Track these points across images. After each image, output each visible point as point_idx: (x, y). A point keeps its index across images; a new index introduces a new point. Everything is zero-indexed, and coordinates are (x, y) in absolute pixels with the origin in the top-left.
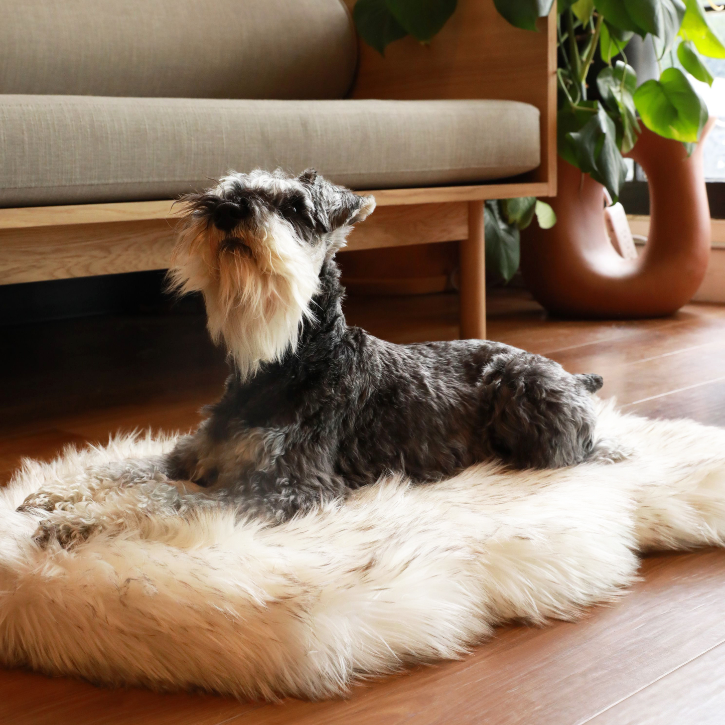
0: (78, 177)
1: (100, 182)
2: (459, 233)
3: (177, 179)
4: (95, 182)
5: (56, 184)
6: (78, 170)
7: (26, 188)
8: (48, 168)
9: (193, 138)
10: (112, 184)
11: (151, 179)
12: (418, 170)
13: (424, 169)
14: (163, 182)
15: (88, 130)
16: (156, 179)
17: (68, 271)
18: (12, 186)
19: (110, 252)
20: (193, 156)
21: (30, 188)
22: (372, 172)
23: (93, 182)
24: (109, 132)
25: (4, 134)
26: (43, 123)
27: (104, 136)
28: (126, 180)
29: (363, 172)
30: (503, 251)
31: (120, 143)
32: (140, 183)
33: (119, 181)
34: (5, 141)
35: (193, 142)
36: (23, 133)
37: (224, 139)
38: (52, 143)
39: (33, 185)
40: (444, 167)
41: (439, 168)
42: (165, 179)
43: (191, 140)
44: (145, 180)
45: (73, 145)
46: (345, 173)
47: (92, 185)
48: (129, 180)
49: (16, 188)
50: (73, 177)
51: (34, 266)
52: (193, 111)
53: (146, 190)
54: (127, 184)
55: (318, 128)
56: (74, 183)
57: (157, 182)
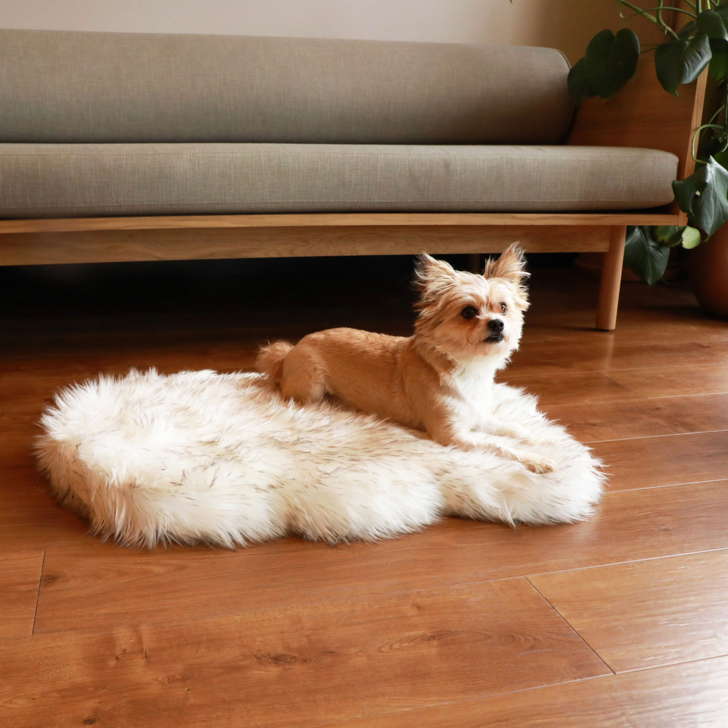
2: (601, 247)
3: (341, 201)
5: (252, 202)
6: (267, 193)
8: (247, 192)
9: (353, 174)
10: (293, 202)
13: (554, 200)
15: (276, 169)
17: (278, 253)
19: (308, 243)
20: (353, 186)
21: (235, 203)
22: (505, 200)
23: (278, 201)
24: (290, 170)
25: (218, 171)
26: (245, 164)
27: (287, 172)
29: (496, 200)
30: (649, 262)
31: (298, 177)
32: (313, 202)
36: (231, 171)
37: (378, 175)
38: (250, 176)
39: (237, 202)
40: (574, 198)
44: (316, 200)
45: (264, 178)
47: (277, 203)
48: (305, 200)
52: (357, 156)
53: (318, 206)
54: (303, 202)
55: (459, 169)
56: (264, 201)
57: (326, 202)
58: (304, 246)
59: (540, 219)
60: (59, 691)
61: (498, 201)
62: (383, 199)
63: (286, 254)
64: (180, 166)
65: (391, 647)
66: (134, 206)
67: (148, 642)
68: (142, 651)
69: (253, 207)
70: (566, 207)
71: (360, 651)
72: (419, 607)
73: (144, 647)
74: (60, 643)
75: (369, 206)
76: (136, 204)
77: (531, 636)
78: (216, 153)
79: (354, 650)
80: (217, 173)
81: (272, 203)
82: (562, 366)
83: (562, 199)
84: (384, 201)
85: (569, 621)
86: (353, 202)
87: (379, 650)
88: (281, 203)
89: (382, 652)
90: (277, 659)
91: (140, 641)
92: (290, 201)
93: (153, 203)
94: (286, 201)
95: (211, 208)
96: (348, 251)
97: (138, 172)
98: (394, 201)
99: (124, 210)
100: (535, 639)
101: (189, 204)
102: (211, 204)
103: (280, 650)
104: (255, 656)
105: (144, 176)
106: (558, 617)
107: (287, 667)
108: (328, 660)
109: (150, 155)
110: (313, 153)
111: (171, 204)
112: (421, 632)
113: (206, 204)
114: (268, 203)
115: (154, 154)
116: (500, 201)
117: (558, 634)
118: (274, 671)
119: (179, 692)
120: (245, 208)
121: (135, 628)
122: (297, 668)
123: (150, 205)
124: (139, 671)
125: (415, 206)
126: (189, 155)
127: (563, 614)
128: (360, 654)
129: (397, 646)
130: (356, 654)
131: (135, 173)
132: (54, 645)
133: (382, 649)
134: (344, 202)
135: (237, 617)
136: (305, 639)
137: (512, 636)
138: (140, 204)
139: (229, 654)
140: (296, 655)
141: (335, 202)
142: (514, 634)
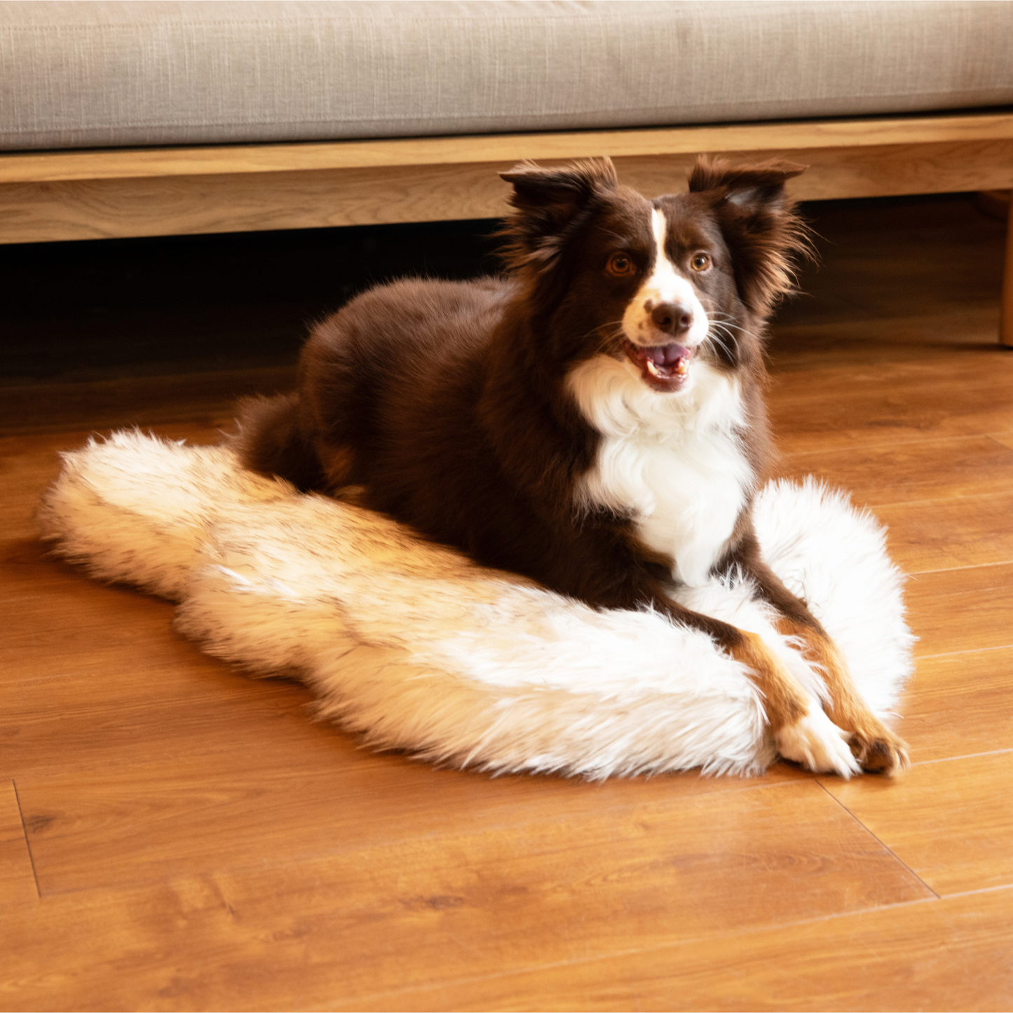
0: (329, 111)
1: (359, 119)
3: (474, 114)
4: (355, 118)
5: (298, 120)
6: (328, 103)
7: (258, 124)
8: (287, 101)
9: (497, 62)
10: (379, 121)
11: (434, 115)
12: (888, 93)
13: (901, 93)
14: (454, 118)
15: (344, 53)
16: (442, 115)
17: (348, 216)
18: (241, 122)
19: (407, 194)
20: (497, 85)
21: (265, 124)
22: (801, 97)
23: (350, 118)
24: (373, 56)
25: (229, 59)
26: (282, 44)
27: (366, 60)
28: (397, 116)
29: (784, 97)
31: (389, 70)
32: (419, 120)
33: (387, 117)
34: (229, 67)
35: (497, 67)
36: (254, 58)
37: (547, 62)
38: (292, 69)
39: (268, 120)
40: (941, 90)
41: (931, 91)
42: (456, 115)
43: (495, 64)
44: (426, 116)
45: (321, 72)
46: (751, 100)
47: (349, 121)
49: (244, 124)
50: (322, 112)
51: (302, 209)
52: (504, 23)
53: (431, 127)
54: (400, 120)
55: (706, 40)
56: (323, 118)
57: (444, 119)
58: (400, 201)
59: (871, 132)
60: (110, 962)
61: (787, 98)
62: (557, 109)
63: (364, 219)
64: (152, 50)
65: (605, 879)
66: (59, 132)
67: (230, 894)
68: (223, 905)
69: (299, 131)
70: (925, 103)
71: (560, 886)
72: (645, 826)
73: (226, 900)
74: (89, 905)
75: (529, 123)
76: (64, 128)
77: (818, 856)
78: (224, 23)
79: (548, 886)
80: (227, 64)
81: (337, 122)
82: (917, 426)
83: (915, 89)
84: (559, 112)
85: (878, 836)
86: (497, 117)
87: (588, 883)
88: (357, 121)
89: (591, 885)
90: (434, 903)
91: (216, 892)
92: (373, 119)
93: (98, 126)
94: (365, 117)
95: (215, 135)
96: (488, 207)
97: (67, 65)
98: (579, 111)
99: (40, 140)
100: (824, 860)
101: (170, 127)
102: (217, 125)
103: (437, 891)
104: (401, 901)
105: (81, 72)
106: (863, 832)
107: (451, 910)
108: (510, 899)
109: (89, 28)
110: (417, 21)
111: (134, 128)
112: (649, 859)
113: (206, 126)
114: (331, 122)
115: (100, 27)
116: (791, 98)
117: (859, 853)
118: (432, 917)
119: (294, 950)
120: (284, 132)
121: (205, 878)
122: (465, 911)
123: (92, 130)
124: (225, 929)
125: (622, 118)
126: (169, 26)
127: (870, 826)
128: (559, 889)
129: (614, 877)
130: (554, 890)
131: (61, 65)
132: (81, 907)
133: (592, 882)
134: (480, 117)
135: (362, 854)
136: (474, 877)
137: (790, 858)
138: (73, 127)
139: (359, 901)
140: (462, 895)
141: (462, 118)
142: (792, 855)
